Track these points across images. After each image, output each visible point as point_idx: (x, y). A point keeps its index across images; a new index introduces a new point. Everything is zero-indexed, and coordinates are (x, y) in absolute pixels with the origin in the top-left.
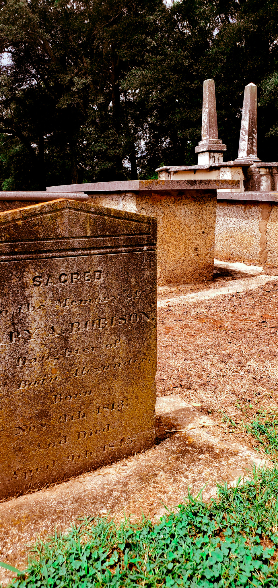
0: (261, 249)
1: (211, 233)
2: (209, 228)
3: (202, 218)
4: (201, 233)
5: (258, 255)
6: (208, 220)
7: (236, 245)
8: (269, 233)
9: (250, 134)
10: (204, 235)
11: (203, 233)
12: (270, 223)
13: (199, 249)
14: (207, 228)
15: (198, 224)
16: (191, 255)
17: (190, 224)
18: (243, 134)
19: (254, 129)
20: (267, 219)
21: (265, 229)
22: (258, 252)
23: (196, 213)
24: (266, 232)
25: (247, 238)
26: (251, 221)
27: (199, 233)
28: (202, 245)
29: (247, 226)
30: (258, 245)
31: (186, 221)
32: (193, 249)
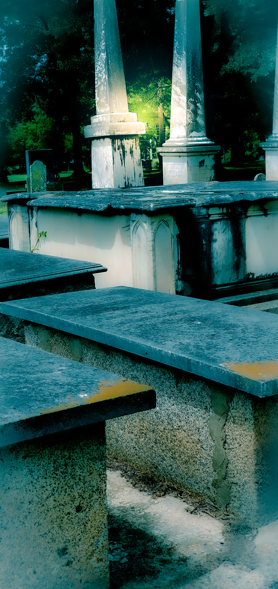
0: (215, 476)
1: (97, 506)
2: (91, 496)
3: (73, 477)
4: (73, 511)
5: (211, 487)
6: (88, 479)
7: (163, 451)
8: (231, 447)
9: (191, 94)
10: (81, 515)
11: (79, 509)
12: (230, 425)
13: (71, 550)
14: (86, 495)
15: (63, 493)
16: (53, 569)
17: (45, 497)
18: (176, 93)
19: (198, 84)
20: (225, 414)
21: (222, 435)
22: (211, 479)
23: (56, 469)
24: (225, 442)
25: (184, 442)
26: (191, 409)
27: (69, 513)
28: (78, 538)
29: (183, 417)
30: (210, 465)
31: (34, 493)
32: (55, 554)
